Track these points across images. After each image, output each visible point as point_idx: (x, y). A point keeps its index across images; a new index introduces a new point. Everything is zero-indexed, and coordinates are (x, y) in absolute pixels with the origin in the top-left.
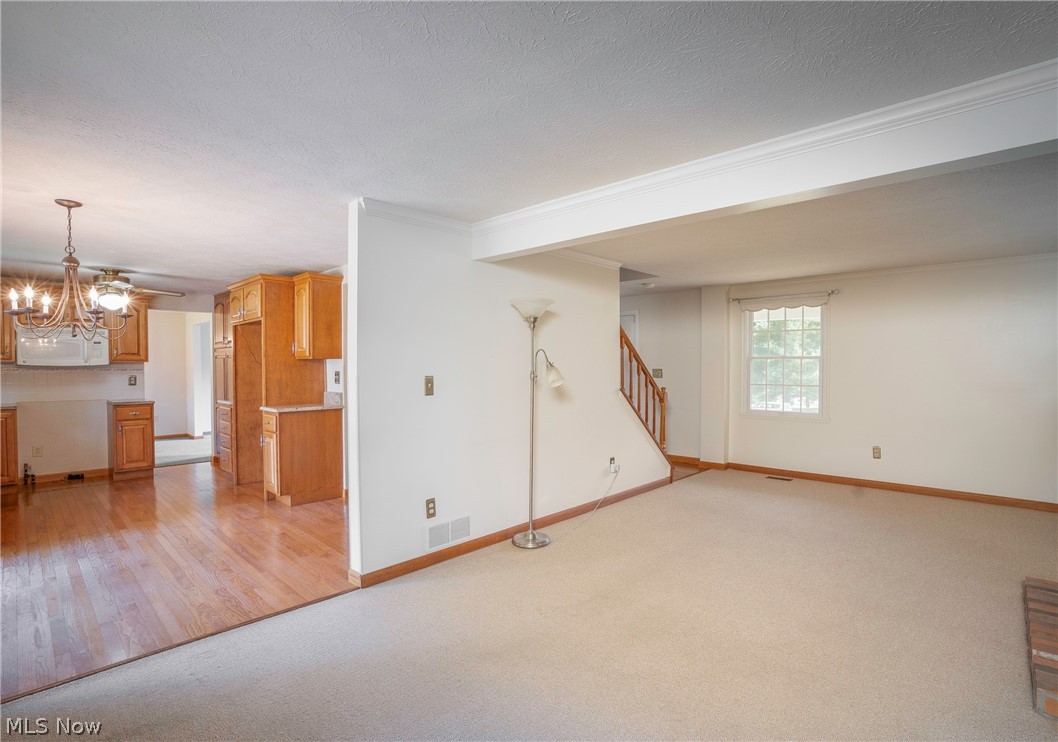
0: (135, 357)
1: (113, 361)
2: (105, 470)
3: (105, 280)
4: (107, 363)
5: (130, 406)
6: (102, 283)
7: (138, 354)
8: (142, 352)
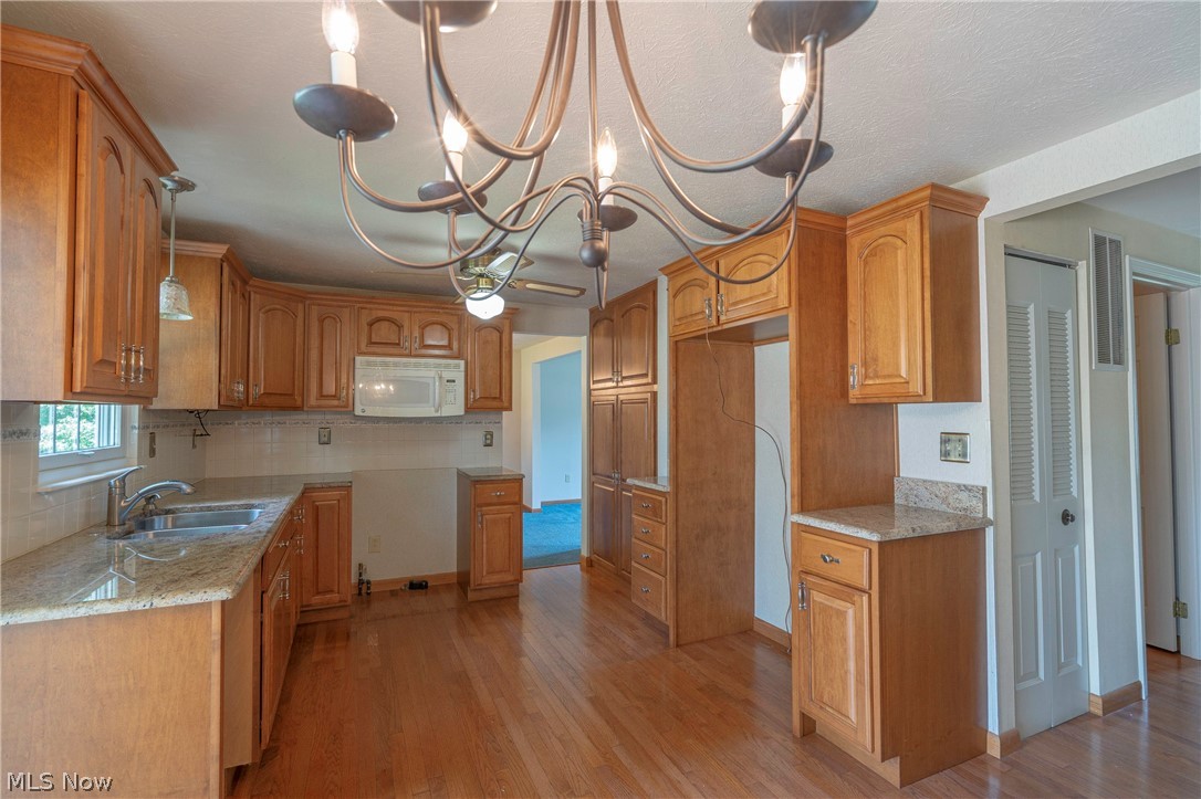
0: (495, 404)
1: (468, 409)
2: (453, 573)
3: (477, 265)
4: (462, 413)
5: (492, 482)
6: (472, 271)
7: (500, 398)
8: (504, 397)
